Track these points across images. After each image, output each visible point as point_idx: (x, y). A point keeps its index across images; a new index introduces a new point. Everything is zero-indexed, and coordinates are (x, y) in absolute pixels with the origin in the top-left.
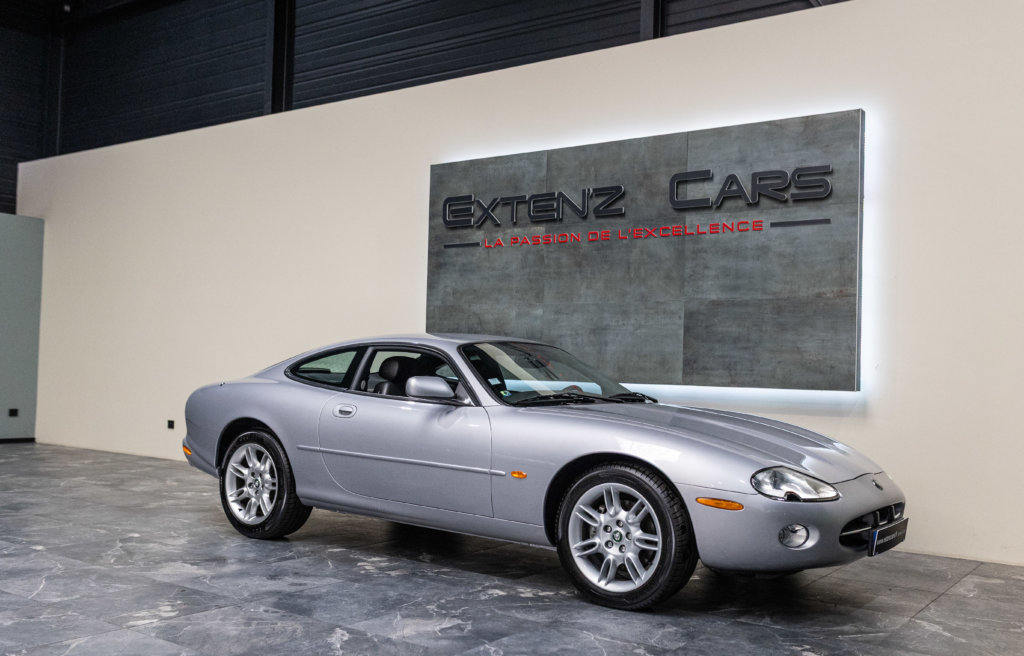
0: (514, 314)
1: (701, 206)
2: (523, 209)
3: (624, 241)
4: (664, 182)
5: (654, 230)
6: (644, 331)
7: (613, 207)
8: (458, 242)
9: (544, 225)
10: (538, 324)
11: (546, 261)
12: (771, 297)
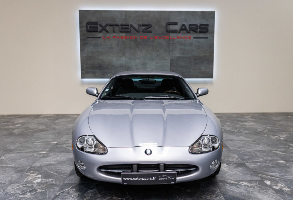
0: (115, 59)
1: (175, 32)
2: (116, 28)
3: (152, 40)
4: (164, 24)
5: (161, 37)
6: (158, 64)
7: (148, 30)
8: (92, 36)
9: (125, 33)
10: (124, 62)
11: (126, 44)
12: (193, 56)
